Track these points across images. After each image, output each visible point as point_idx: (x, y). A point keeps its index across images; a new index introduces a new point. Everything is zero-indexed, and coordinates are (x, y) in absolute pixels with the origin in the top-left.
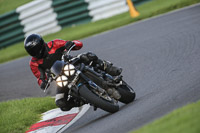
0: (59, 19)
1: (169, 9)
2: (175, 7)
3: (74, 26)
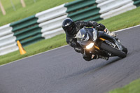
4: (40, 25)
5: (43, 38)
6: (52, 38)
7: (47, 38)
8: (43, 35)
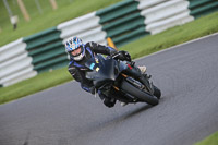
0: (34, 64)
1: (154, 49)
2: (161, 47)
3: (51, 70)
4: (142, 13)
5: (148, 33)
6: (161, 33)
7: (153, 32)
8: (147, 28)
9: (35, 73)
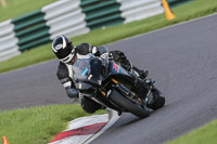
1: (208, 12)
9: (88, 30)
